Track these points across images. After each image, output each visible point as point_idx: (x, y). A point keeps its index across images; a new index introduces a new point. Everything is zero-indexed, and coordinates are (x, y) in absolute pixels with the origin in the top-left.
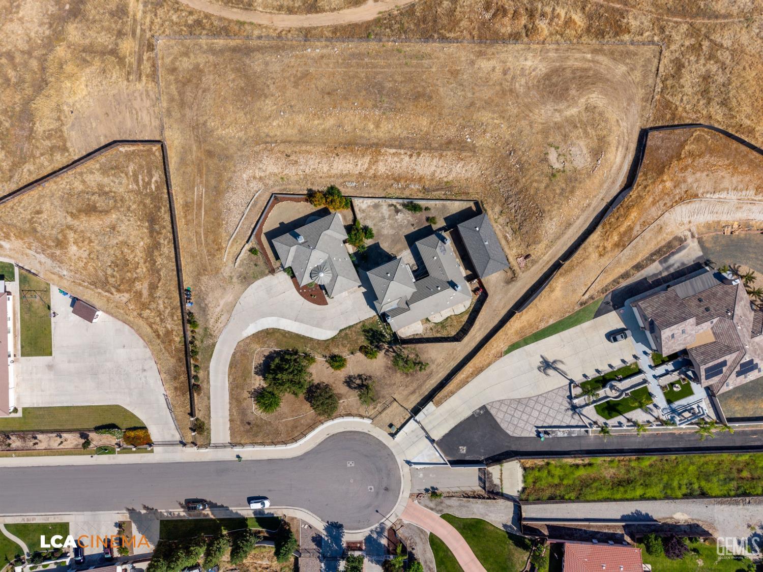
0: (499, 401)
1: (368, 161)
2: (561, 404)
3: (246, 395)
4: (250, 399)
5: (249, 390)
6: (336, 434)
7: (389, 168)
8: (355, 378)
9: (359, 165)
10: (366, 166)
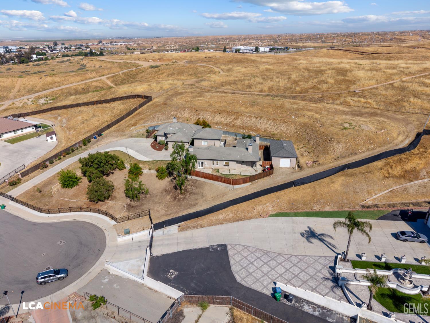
0: (244, 246)
1: (233, 118)
2: (319, 271)
7: (242, 123)
9: (228, 119)
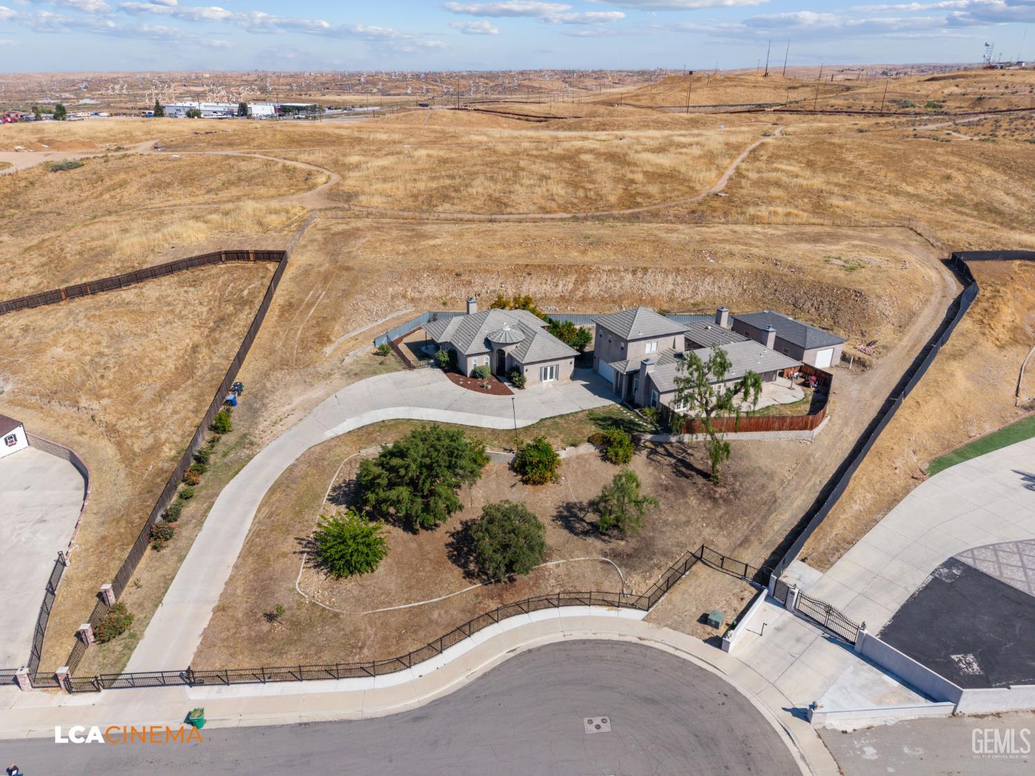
1: (573, 280)
3: (290, 545)
4: (296, 557)
5: (303, 535)
6: (539, 649)
7: (604, 288)
8: (581, 509)
9: (561, 286)
10: (571, 286)
